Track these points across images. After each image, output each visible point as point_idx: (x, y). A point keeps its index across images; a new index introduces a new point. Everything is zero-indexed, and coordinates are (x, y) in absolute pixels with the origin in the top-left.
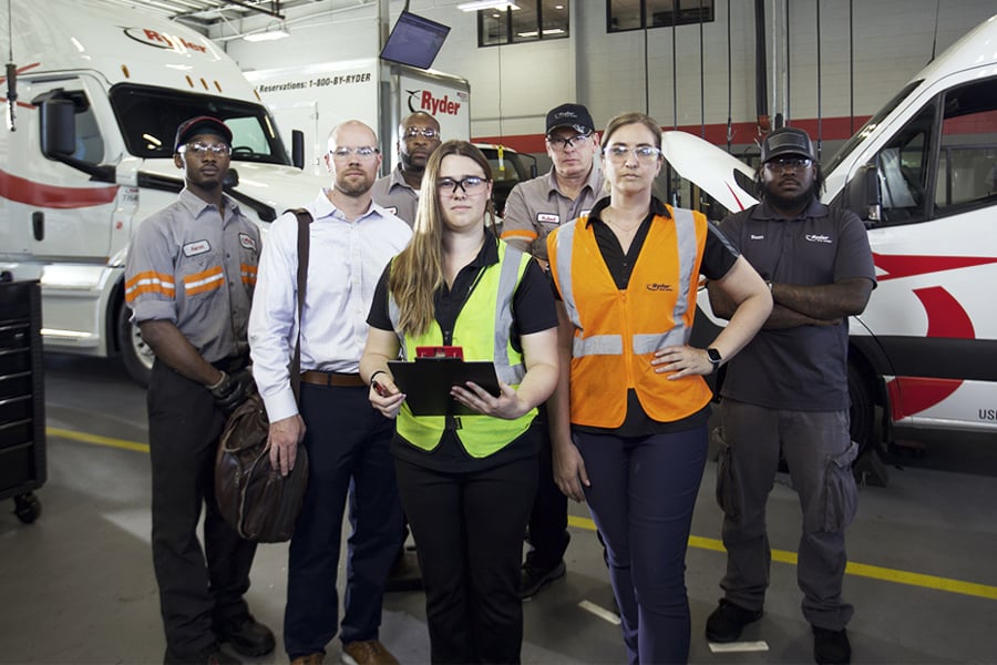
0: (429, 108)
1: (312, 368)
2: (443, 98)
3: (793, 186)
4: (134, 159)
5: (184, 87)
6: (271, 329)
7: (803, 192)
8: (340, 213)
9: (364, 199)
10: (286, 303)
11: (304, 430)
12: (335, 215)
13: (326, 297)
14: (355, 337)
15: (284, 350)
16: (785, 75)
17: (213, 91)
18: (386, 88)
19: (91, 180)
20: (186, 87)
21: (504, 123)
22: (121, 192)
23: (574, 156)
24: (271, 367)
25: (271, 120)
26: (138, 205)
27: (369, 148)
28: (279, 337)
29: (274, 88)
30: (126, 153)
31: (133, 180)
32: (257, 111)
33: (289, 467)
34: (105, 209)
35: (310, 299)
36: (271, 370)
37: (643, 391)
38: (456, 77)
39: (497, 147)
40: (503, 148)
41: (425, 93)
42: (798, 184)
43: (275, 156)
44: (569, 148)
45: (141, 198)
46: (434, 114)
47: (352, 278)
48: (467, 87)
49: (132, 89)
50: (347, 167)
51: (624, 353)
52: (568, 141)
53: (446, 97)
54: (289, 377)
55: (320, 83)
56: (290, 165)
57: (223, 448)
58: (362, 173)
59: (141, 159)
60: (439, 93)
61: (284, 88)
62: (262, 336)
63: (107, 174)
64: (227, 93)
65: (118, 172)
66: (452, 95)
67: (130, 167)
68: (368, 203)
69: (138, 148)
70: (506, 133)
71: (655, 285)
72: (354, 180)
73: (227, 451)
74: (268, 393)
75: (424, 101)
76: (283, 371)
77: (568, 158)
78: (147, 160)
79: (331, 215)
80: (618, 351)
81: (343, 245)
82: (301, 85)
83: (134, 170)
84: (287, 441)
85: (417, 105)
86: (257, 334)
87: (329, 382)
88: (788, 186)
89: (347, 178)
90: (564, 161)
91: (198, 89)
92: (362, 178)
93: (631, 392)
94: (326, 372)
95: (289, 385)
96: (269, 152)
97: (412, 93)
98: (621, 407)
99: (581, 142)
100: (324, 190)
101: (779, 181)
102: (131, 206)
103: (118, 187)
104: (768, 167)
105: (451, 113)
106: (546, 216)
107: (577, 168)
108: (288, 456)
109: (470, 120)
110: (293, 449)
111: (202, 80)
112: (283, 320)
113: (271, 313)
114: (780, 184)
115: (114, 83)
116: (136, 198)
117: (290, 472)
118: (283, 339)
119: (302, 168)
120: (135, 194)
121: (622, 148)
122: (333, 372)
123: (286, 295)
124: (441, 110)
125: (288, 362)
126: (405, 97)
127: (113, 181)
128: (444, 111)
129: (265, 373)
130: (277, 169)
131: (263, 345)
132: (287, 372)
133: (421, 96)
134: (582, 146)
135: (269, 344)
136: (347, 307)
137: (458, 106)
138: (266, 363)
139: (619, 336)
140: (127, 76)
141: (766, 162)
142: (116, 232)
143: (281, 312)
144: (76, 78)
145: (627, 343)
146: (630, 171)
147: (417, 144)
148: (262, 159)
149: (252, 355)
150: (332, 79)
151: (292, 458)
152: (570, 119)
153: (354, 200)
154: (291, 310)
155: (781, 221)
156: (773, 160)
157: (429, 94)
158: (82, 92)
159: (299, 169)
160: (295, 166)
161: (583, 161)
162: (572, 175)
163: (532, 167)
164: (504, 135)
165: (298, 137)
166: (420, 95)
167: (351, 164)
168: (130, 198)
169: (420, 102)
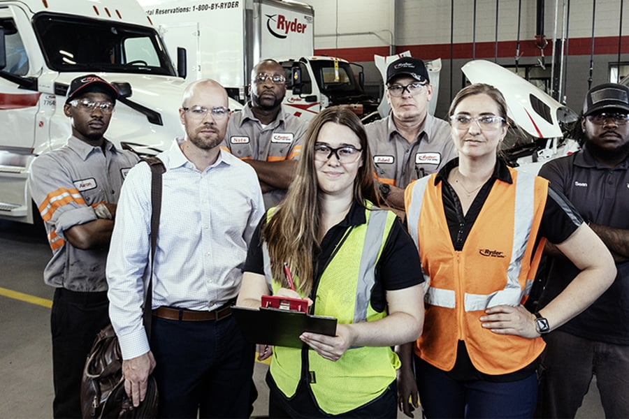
0: (283, 28)
1: (165, 304)
2: (294, 21)
3: (615, 138)
4: (53, 72)
5: (91, 14)
6: (128, 271)
7: (623, 144)
8: (190, 164)
9: (214, 152)
10: (141, 246)
11: (154, 365)
12: (187, 166)
13: (177, 242)
14: (204, 278)
15: (139, 292)
16: (566, 7)
17: (115, 18)
18: (249, 15)
19: (19, 88)
20: (93, 15)
21: (339, 38)
22: (42, 98)
23: (410, 101)
24: (125, 308)
25: (160, 40)
26: (55, 108)
27: (222, 108)
28: (134, 280)
29: (166, 11)
30: (46, 67)
31: (52, 90)
32: (149, 33)
33: (140, 398)
34: (31, 111)
35: (163, 243)
36: (126, 311)
37: (471, 344)
38: (303, 4)
39: (334, 59)
40: (338, 59)
41: (280, 17)
42: (619, 136)
43: (164, 69)
44: (406, 94)
45: (57, 103)
46: (286, 33)
47: (202, 224)
48: (312, 12)
49: (51, 17)
50: (202, 125)
51: (456, 307)
52: (405, 88)
53: (296, 20)
54: (143, 316)
55: (200, 8)
56: (176, 76)
57: (86, 374)
58: (216, 131)
59: (57, 73)
60: (290, 16)
61: (174, 11)
62: (118, 278)
63: (32, 84)
64: (125, 20)
65: (40, 82)
66: (301, 18)
67: (48, 78)
68: (217, 153)
69: (55, 64)
70: (340, 46)
71: (487, 251)
72: (208, 138)
73: (90, 376)
74: (123, 333)
75: (279, 23)
76: (136, 312)
77: (405, 103)
78: (61, 73)
79: (183, 166)
80: (452, 305)
81: (193, 193)
82: (187, 10)
83: (52, 82)
84: (137, 378)
85: (274, 26)
86: (115, 276)
87: (180, 318)
88: (608, 138)
89: (201, 135)
90: (401, 106)
91: (103, 16)
92: (215, 135)
93: (461, 344)
94: (178, 308)
95: (141, 325)
96: (159, 66)
97: (270, 17)
98: (452, 355)
99: (417, 90)
100: (177, 140)
101: (601, 132)
102: (50, 108)
103: (41, 93)
104: (590, 120)
105: (299, 32)
106: (381, 158)
107: (413, 112)
108: (139, 390)
109: (314, 36)
110: (144, 385)
111: (106, 9)
112: (138, 262)
113: (128, 257)
114: (602, 136)
115: (36, 12)
116: (54, 103)
117: (141, 403)
118: (138, 280)
119: (184, 77)
120: (53, 99)
121: (468, 117)
122: (185, 309)
123: (141, 239)
124: (292, 30)
125: (142, 302)
126: (265, 19)
127: (37, 90)
128: (295, 30)
129: (120, 314)
130: (166, 79)
131: (121, 287)
132: (140, 312)
133: (277, 20)
134: (417, 93)
135: (125, 287)
136: (198, 249)
137: (305, 26)
138: (121, 304)
139: (454, 292)
140: (46, 6)
141: (588, 115)
142: (38, 129)
143: (137, 255)
144: (7, 7)
145: (460, 300)
146: (472, 138)
147: (265, 87)
148: (154, 71)
149: (109, 295)
150: (210, 5)
151: (143, 392)
152: (408, 69)
153: (205, 153)
154: (146, 252)
155: (603, 169)
156: (595, 114)
157: (283, 17)
158: (12, 19)
159: (182, 79)
160: (180, 76)
161: (419, 106)
162: (408, 119)
163: (360, 73)
164: (339, 47)
165: (181, 53)
166: (276, 18)
167: (206, 123)
168: (49, 102)
169: (276, 23)
